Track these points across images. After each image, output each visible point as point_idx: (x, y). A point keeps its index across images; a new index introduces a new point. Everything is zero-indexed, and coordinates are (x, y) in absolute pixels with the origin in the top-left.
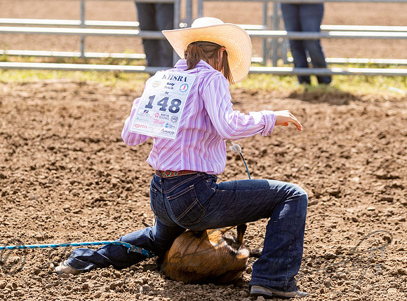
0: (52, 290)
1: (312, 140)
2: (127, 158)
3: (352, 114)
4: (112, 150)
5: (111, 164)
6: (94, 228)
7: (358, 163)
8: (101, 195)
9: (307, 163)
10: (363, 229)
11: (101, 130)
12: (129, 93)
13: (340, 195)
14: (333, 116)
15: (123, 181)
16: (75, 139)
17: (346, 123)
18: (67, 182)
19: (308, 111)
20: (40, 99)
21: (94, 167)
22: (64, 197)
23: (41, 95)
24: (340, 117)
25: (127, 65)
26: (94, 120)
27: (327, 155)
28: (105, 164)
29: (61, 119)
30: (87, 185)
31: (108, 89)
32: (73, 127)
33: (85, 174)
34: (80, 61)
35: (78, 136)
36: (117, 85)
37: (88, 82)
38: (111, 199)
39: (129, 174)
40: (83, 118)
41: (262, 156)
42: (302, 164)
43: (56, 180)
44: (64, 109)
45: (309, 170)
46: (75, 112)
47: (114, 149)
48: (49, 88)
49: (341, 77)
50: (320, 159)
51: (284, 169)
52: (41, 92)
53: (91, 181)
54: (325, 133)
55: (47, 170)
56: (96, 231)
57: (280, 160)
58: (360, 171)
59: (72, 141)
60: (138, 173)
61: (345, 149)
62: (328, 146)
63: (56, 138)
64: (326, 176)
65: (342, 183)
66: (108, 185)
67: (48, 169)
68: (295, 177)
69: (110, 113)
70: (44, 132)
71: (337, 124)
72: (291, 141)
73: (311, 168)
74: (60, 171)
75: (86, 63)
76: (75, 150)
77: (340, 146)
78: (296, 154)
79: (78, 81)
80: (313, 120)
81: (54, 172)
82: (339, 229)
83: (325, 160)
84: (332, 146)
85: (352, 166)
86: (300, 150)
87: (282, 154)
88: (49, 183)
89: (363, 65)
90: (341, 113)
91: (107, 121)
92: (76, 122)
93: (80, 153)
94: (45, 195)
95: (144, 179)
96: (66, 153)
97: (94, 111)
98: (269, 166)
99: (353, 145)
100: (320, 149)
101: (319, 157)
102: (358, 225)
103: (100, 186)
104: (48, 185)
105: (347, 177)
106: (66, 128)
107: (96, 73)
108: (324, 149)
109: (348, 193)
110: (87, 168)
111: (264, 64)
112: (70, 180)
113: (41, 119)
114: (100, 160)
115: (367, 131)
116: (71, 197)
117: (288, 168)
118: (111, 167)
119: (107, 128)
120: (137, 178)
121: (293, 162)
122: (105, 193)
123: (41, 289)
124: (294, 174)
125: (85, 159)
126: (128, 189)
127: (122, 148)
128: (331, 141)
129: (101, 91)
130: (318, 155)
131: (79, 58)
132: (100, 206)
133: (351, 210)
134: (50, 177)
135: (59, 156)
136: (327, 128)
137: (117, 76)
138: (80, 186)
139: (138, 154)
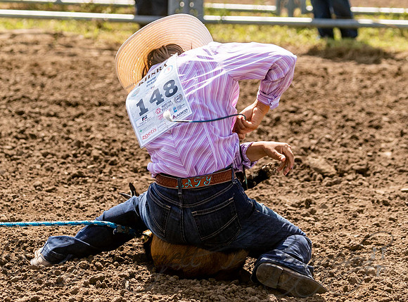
0: (19, 284)
1: (335, 106)
2: (111, 125)
3: (384, 76)
4: (93, 115)
5: (92, 132)
6: (70, 209)
7: (391, 134)
8: (80, 170)
9: (329, 134)
10: (395, 214)
11: (80, 91)
12: (114, 47)
13: (368, 172)
14: (360, 77)
15: (106, 154)
16: (49, 102)
17: (376, 86)
18: (38, 154)
19: (330, 70)
20: (7, 52)
21: (72, 136)
22: (35, 171)
23: (8, 49)
24: (369, 79)
25: (112, 12)
26: (72, 79)
27: (353, 124)
28: (84, 133)
29: (32, 78)
30: (63, 158)
31: (89, 41)
32: (47, 87)
33: (60, 144)
34: (56, 7)
35: (52, 98)
36: (100, 37)
37: (65, 33)
38: (91, 175)
39: (113, 144)
40: (59, 77)
41: (275, 125)
42: (322, 135)
43: (25, 151)
44: (36, 65)
45: (330, 143)
46: (49, 69)
47: (96, 114)
48: (18, 39)
49: (371, 30)
50: (345, 129)
51: (301, 141)
52: (8, 45)
53: (68, 152)
54: (351, 97)
55: (15, 140)
56: (73, 213)
57: (296, 130)
58: (393, 143)
59: (45, 104)
60: (124, 144)
61: (375, 117)
62: (354, 113)
63: (26, 100)
64: (351, 150)
65: (371, 158)
66: (88, 158)
67: (16, 137)
68: (314, 151)
69: (92, 70)
70: (12, 93)
71: (365, 87)
72: (309, 107)
73: (333, 139)
74: (30, 140)
75: (63, 10)
76: (48, 115)
77: (369, 114)
78: (315, 123)
79: (53, 31)
80: (336, 81)
81: (23, 141)
82: (367, 214)
83: (351, 131)
84: (359, 114)
85: (383, 138)
86: (321, 118)
87: (299, 123)
88: (17, 155)
89: (397, 16)
90: (371, 74)
91: (87, 81)
92: (50, 81)
93: (54, 119)
94: (11, 169)
95: (132, 150)
96: (38, 119)
97: (72, 68)
98: (283, 137)
99: (385, 112)
100: (344, 116)
101: (343, 127)
102: (389, 210)
103: (79, 159)
104: (15, 157)
105: (377, 151)
106: (38, 88)
107: (74, 22)
108: (350, 117)
109: (379, 170)
110: (63, 137)
111: (277, 14)
112: (43, 151)
113: (8, 77)
114: (78, 127)
115: (402, 95)
116: (43, 172)
117: (306, 140)
118: (92, 136)
119: (87, 89)
120: (123, 150)
121: (312, 132)
122: (84, 167)
123: (6, 282)
124: (313, 147)
125: (60, 127)
126: (112, 163)
127: (105, 114)
128: (357, 108)
129: (80, 44)
130: (342, 124)
131: (55, 3)
132: (78, 183)
133: (382, 191)
134: (18, 148)
135: (29, 122)
136: (353, 92)
137: (100, 26)
138: (55, 159)
139: (124, 120)
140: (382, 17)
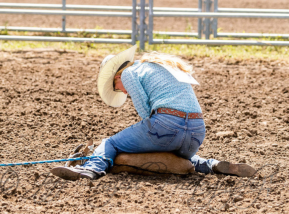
1: (233, 94)
2: (94, 107)
3: (264, 75)
4: (83, 100)
5: (82, 111)
7: (267, 111)
8: (73, 134)
9: (228, 111)
11: (76, 86)
14: (249, 76)
15: (90, 124)
17: (259, 81)
19: (230, 72)
22: (46, 135)
24: (255, 77)
25: (97, 37)
26: (71, 78)
27: (244, 105)
28: (77, 111)
29: (46, 78)
30: (63, 127)
32: (55, 83)
33: (62, 118)
35: (58, 90)
36: (89, 52)
38: (80, 137)
39: (94, 118)
40: (63, 77)
43: (40, 123)
44: (49, 70)
46: (57, 73)
50: (238, 108)
51: (211, 115)
53: (66, 123)
55: (34, 116)
57: (208, 109)
59: (53, 94)
60: (101, 118)
61: (257, 101)
63: (42, 92)
65: (254, 126)
66: (79, 127)
70: (33, 87)
71: (252, 82)
72: (217, 95)
74: (43, 116)
76: (55, 101)
77: (254, 98)
78: (220, 104)
80: (234, 79)
81: (39, 117)
83: (242, 109)
84: (248, 99)
86: (224, 101)
87: (210, 104)
88: (35, 125)
89: (273, 38)
91: (80, 79)
92: (57, 79)
93: (59, 103)
94: (31, 134)
95: (106, 122)
96: (49, 103)
102: (264, 157)
103: (73, 127)
105: (258, 121)
106: (50, 84)
107: (73, 43)
108: (242, 101)
110: (63, 114)
111: (199, 37)
112: (50, 123)
113: (31, 78)
114: (74, 108)
116: (51, 135)
117: (214, 115)
120: (100, 122)
121: (218, 110)
122: (76, 132)
124: (218, 119)
125: (62, 108)
126: (93, 130)
127: (90, 99)
128: (247, 95)
130: (237, 105)
131: (61, 32)
132: (72, 142)
134: (36, 121)
135: (43, 104)
136: (244, 85)
137: (89, 46)
138: (58, 127)
139: (102, 104)
140: (264, 39)
